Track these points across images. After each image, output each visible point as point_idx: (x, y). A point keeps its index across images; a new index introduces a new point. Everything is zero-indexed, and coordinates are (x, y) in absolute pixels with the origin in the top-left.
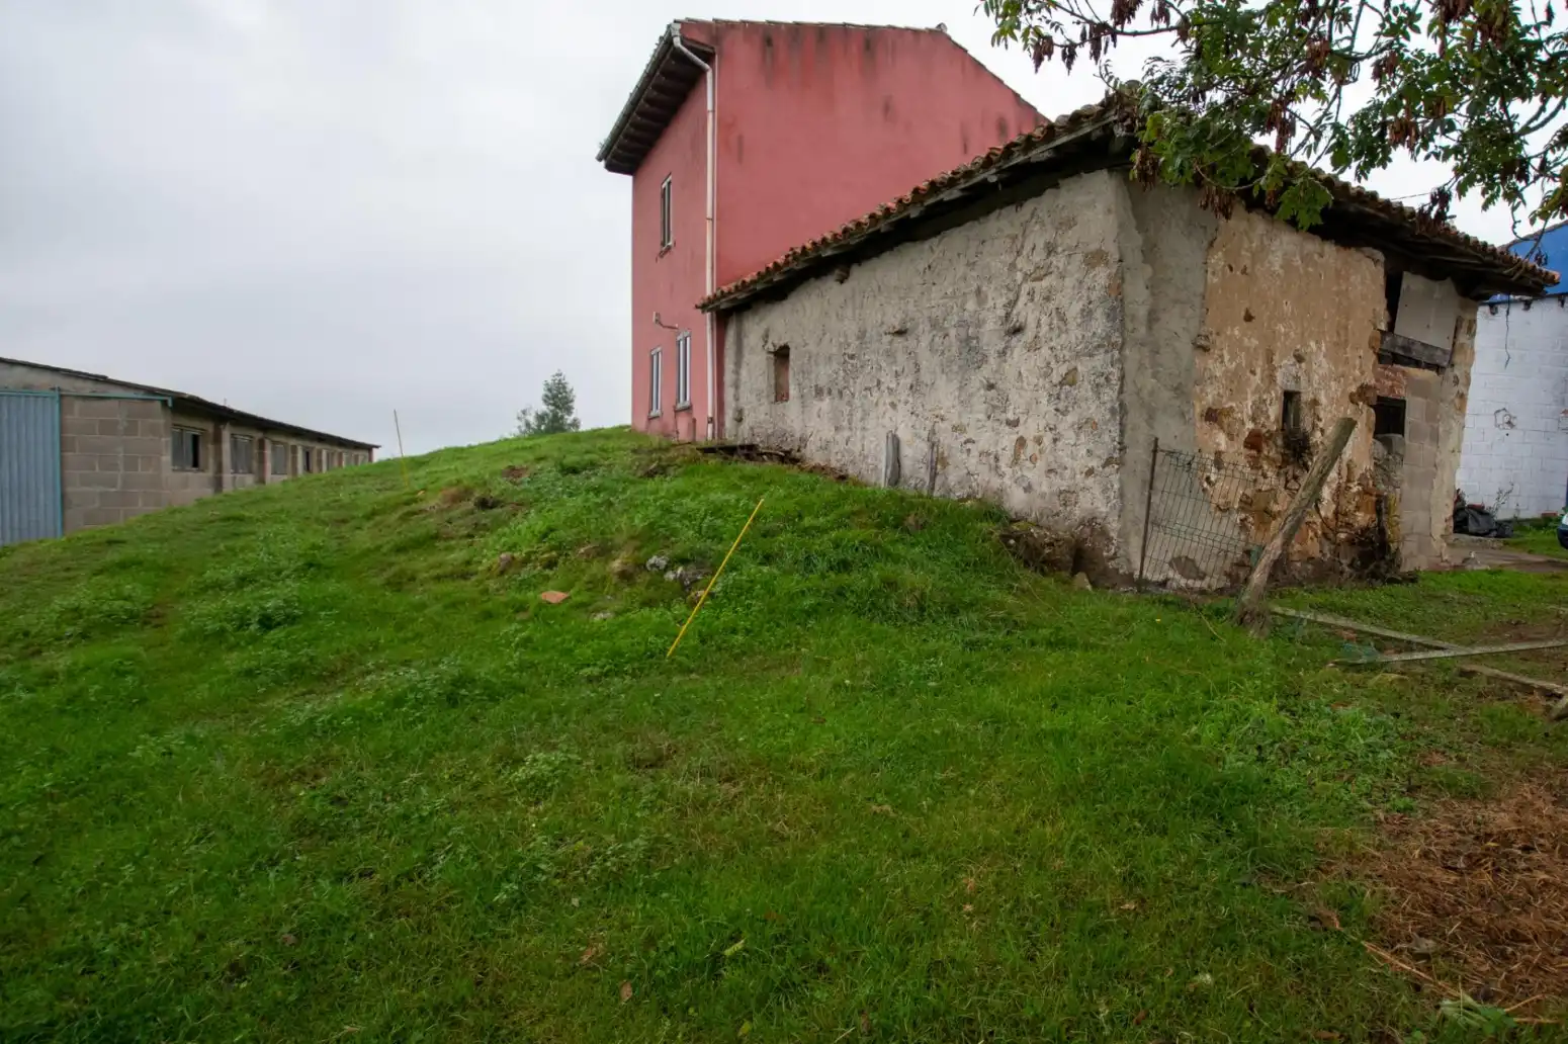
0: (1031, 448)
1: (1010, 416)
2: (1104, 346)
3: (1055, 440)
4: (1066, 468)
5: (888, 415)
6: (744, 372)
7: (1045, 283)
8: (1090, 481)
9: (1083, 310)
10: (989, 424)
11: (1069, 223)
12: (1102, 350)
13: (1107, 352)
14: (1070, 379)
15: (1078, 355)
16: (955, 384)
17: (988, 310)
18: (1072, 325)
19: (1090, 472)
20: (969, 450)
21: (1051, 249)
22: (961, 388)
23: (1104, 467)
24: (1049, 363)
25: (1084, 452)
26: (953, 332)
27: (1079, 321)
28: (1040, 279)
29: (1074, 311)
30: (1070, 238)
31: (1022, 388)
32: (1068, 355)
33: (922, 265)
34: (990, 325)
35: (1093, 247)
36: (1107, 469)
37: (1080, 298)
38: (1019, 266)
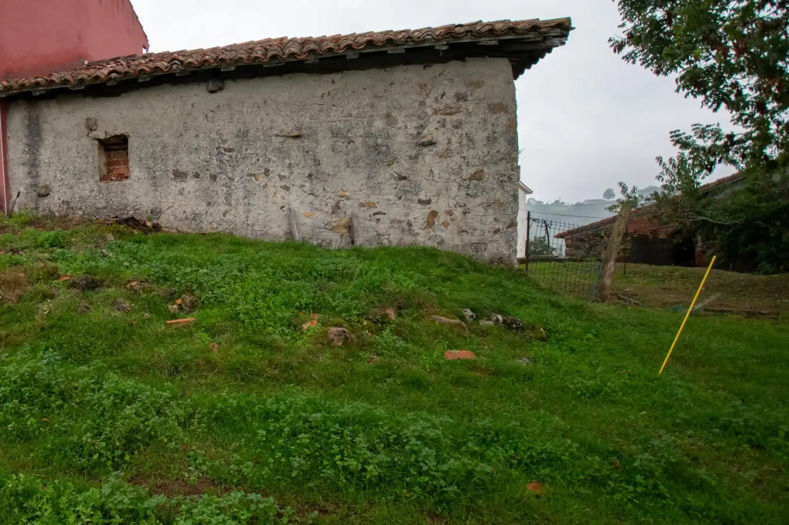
0: (443, 217)
1: (422, 197)
2: (506, 159)
3: (465, 213)
4: (476, 229)
5: (279, 195)
6: (45, 154)
7: (454, 117)
8: (498, 236)
9: (488, 138)
10: (400, 202)
11: (478, 85)
12: (504, 161)
13: (508, 163)
14: (478, 176)
15: (485, 163)
16: (363, 174)
17: (399, 129)
18: (479, 144)
19: (497, 231)
20: (378, 220)
21: (460, 97)
22: (369, 178)
23: (507, 228)
24: (460, 166)
25: (492, 220)
26: (359, 141)
27: (485, 143)
28: (451, 114)
29: (481, 136)
30: (479, 93)
31: (433, 180)
32: (477, 162)
33: (320, 92)
34: (401, 138)
35: (496, 101)
36: (509, 229)
37: (485, 130)
38: (428, 104)
